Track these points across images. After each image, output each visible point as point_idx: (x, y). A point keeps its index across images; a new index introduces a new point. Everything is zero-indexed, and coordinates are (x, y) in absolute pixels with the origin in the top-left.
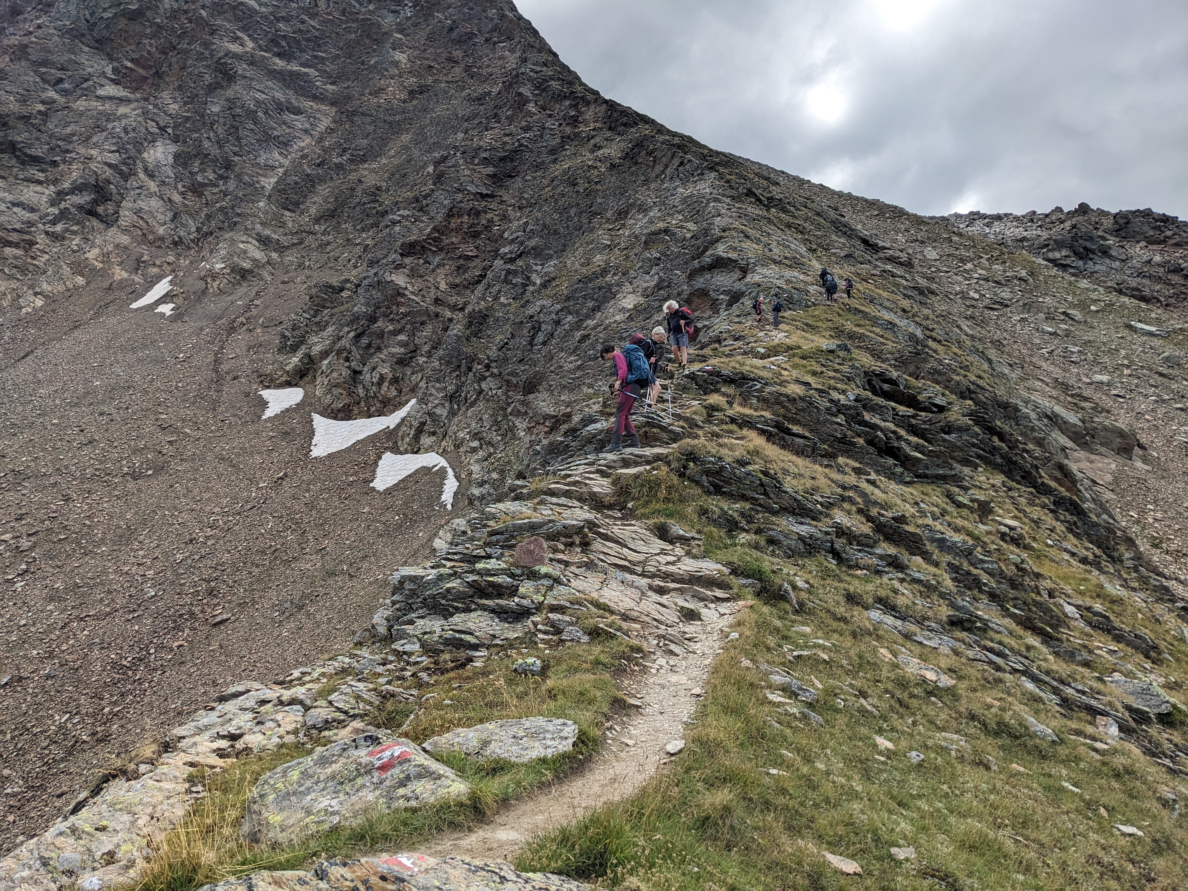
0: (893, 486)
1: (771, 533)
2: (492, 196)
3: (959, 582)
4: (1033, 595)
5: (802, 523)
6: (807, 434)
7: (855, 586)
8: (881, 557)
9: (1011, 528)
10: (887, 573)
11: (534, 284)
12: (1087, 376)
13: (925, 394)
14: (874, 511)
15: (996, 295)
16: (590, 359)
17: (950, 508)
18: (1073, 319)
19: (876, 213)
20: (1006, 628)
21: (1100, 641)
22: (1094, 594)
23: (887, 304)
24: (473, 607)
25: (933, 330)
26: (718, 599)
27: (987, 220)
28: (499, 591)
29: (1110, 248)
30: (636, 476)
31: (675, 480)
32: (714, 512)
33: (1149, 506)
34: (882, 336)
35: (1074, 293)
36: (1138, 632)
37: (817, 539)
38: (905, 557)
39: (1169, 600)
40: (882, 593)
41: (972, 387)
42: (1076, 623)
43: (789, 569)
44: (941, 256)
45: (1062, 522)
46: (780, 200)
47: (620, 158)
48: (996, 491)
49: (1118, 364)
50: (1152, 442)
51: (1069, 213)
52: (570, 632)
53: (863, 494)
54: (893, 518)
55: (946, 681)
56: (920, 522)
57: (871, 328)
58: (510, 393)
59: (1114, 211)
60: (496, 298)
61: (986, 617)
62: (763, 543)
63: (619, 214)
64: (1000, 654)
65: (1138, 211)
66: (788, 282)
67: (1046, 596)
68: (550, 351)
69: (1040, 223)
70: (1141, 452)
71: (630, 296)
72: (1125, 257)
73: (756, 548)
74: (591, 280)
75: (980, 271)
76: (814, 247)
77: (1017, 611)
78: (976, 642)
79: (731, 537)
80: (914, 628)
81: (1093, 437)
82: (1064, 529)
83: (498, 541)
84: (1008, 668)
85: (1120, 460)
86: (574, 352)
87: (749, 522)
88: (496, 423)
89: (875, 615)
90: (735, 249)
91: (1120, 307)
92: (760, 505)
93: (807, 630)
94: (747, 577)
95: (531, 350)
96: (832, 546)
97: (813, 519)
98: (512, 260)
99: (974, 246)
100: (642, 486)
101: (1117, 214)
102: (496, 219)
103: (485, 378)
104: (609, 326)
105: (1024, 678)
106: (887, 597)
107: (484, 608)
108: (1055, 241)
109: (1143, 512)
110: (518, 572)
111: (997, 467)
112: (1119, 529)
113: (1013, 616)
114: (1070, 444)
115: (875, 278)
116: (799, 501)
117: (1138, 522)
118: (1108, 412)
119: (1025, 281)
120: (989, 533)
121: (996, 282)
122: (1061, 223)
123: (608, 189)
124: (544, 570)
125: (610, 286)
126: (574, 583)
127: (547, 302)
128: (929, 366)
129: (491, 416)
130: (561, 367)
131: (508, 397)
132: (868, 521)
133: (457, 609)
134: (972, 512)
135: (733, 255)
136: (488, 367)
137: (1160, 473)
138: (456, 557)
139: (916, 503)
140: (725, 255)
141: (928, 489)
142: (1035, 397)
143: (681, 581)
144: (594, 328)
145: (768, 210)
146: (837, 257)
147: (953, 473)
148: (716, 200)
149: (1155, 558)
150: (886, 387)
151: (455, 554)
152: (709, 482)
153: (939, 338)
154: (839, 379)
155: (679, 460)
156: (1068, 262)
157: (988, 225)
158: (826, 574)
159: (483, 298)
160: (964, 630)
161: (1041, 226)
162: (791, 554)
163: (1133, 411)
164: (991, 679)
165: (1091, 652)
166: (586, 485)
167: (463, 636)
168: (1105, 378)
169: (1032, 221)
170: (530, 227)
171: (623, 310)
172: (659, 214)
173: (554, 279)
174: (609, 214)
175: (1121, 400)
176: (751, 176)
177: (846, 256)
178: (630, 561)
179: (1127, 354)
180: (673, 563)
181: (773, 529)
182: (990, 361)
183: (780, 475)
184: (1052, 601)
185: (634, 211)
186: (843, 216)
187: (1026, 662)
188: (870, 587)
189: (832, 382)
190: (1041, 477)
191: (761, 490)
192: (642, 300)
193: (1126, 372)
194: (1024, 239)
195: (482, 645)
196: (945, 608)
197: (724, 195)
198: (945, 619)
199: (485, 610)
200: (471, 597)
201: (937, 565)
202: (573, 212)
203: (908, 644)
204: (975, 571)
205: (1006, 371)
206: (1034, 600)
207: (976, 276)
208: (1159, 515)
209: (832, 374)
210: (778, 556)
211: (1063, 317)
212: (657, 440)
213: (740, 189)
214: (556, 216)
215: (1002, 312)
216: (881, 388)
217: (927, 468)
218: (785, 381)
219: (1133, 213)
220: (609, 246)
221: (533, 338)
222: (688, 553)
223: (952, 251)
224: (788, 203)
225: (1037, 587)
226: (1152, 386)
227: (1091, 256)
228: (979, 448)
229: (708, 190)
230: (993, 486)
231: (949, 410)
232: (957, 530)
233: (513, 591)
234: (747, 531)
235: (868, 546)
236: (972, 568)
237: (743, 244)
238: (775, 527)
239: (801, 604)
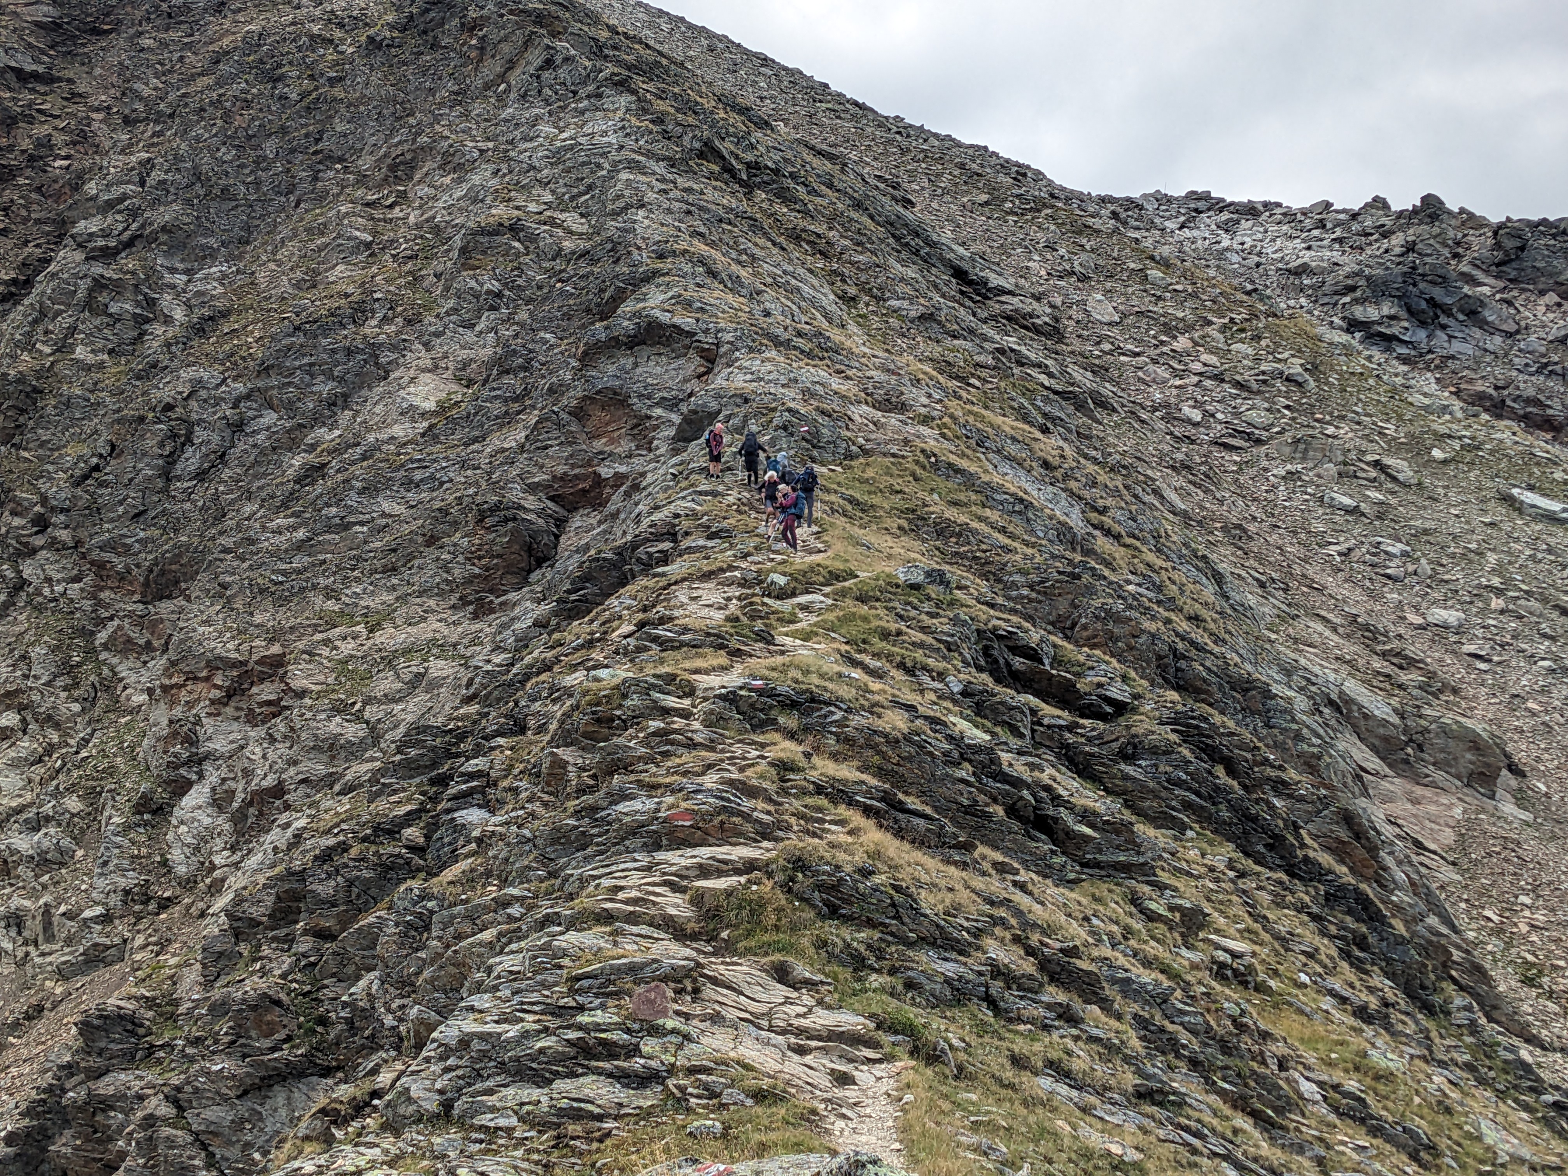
0: (1052, 891)
1: (910, 973)
2: (48, 79)
3: (1149, 1042)
4: (1255, 1065)
5: (946, 959)
6: (928, 810)
7: (1020, 1046)
8: (1049, 1007)
9: (1235, 955)
10: (1057, 1028)
11: (168, 320)
12: (1416, 608)
13: (1092, 678)
14: (1035, 938)
15: (1237, 414)
16: (329, 529)
17: (1137, 925)
18: (1394, 479)
19: (984, 197)
20: (1209, 1106)
21: (1346, 1135)
22: (1350, 1066)
23: (1012, 449)
24: (580, 1071)
25: (1103, 511)
26: (869, 1061)
27: (1225, 216)
28: (610, 1050)
29: (1482, 304)
30: (729, 893)
31: (782, 899)
32: (835, 945)
33: (1524, 899)
34: (1003, 530)
35: (1400, 417)
36: (1408, 1124)
37: (967, 982)
38: (1077, 1005)
39: (1532, 1089)
40: (1054, 1055)
41: (1180, 646)
42: (1315, 1109)
43: (938, 1023)
44: (1124, 316)
45: (1332, 937)
46: (776, 172)
47: (392, 27)
48: (1217, 880)
49: (1479, 586)
50: (1538, 759)
51: (1400, 214)
52: (731, 1095)
53: (1018, 913)
54: (1061, 950)
55: (1133, 1155)
56: (1095, 953)
57: (979, 511)
58: (105, 595)
59: (1495, 218)
60: (63, 348)
61: (1183, 1090)
62: (900, 988)
63: (393, 168)
64: (1197, 1135)
65: (1544, 222)
66: (808, 394)
67: (1275, 1067)
68: (216, 496)
69: (1338, 233)
70: (1514, 783)
71: (426, 377)
72: (1512, 327)
73: (892, 995)
74: (326, 330)
75: (1205, 357)
76: (852, 291)
77: (1227, 1086)
78: (1168, 1119)
79: (859, 979)
80: (1093, 1100)
81: (1420, 747)
82: (1334, 952)
83: (590, 987)
84: (1206, 1151)
85: (1473, 799)
86: (285, 505)
87: (879, 958)
88: (68, 668)
89: (1045, 1083)
90: (688, 304)
91: (1492, 452)
92: (892, 934)
93: (974, 1097)
94: (896, 1033)
95: (165, 490)
96: (986, 992)
97: (961, 953)
98: (107, 255)
99: (1194, 295)
100: (740, 907)
101: (1501, 226)
102: (59, 139)
103: (34, 551)
104: (376, 447)
105: (1224, 1164)
106: (1060, 1060)
107: (599, 1072)
108: (1368, 278)
109: (1509, 909)
110: (636, 1026)
111: (1223, 831)
112: (1458, 947)
113: (1222, 1093)
114: (1373, 763)
115: (984, 373)
116: (942, 928)
117: (1499, 931)
118: (1455, 691)
119: (1299, 385)
120: (1194, 967)
121: (1238, 385)
122: (1385, 235)
123: (363, 100)
124: (670, 1024)
125: (374, 348)
126: (704, 1040)
127: (209, 374)
128: (1097, 603)
129: (54, 650)
130: (252, 542)
131: (99, 603)
132: (1028, 954)
133: (557, 1074)
134: (1171, 929)
135: (686, 321)
136: (41, 524)
137: (1548, 826)
138: (536, 1008)
139: (1086, 919)
140: (665, 318)
141: (1103, 889)
142: (1308, 660)
143: (820, 1038)
144: (335, 451)
145: (749, 195)
146: (901, 318)
147: (1142, 860)
148: (633, 166)
149: (1526, 1008)
150: (1018, 663)
151: (533, 1004)
152: (823, 900)
153: (1117, 528)
154: (930, 647)
155: (784, 869)
156: (1395, 330)
157: (1228, 228)
158: (982, 1029)
159: (28, 345)
160: (1154, 1104)
161: (1340, 240)
162: (936, 1003)
163: (1503, 690)
164: (1184, 1162)
165: (1328, 1147)
166: (654, 903)
167: (582, 1105)
168: (1452, 616)
169: (1321, 225)
170: (156, 175)
171: (410, 412)
172: (494, 182)
173: (225, 314)
174: (366, 163)
175: (1483, 666)
176: (708, 104)
177: (922, 317)
178: (751, 1013)
179: (1500, 563)
180: (804, 1016)
181: (912, 969)
182: (1218, 578)
183: (913, 889)
184: (1283, 1074)
185: (429, 165)
186: (908, 203)
187: (1230, 1146)
188: (1037, 1047)
189: (919, 654)
190: (1303, 845)
191: (892, 912)
192: (458, 392)
193: (1497, 603)
194: (1303, 270)
195: (609, 1116)
196: (1131, 1076)
197: (649, 155)
198: (1130, 1089)
199: (600, 1074)
200: (575, 1058)
201: (1119, 1017)
202: (270, 147)
203: (1088, 1119)
204: (1170, 1027)
205: (1252, 600)
206: (1254, 1072)
207: (1197, 367)
208: (1540, 917)
209: (918, 636)
210: (919, 1006)
211: (1373, 474)
212: (740, 834)
213: (686, 140)
214: (227, 154)
215: (1246, 457)
216: (1008, 664)
217: (1100, 851)
218: (877, 704)
219: (1535, 226)
220: (368, 245)
221: (171, 460)
222: (820, 1003)
223: (1147, 304)
224: (793, 176)
225: (1262, 1053)
226: (1545, 636)
227: (1443, 319)
228: (1189, 789)
229: (612, 139)
230: (1212, 869)
231: (1134, 710)
232: (1148, 963)
233: (634, 1051)
234: (879, 971)
235: (1030, 990)
236: (1166, 1023)
237: (704, 293)
238: (914, 965)
239: (960, 1068)
